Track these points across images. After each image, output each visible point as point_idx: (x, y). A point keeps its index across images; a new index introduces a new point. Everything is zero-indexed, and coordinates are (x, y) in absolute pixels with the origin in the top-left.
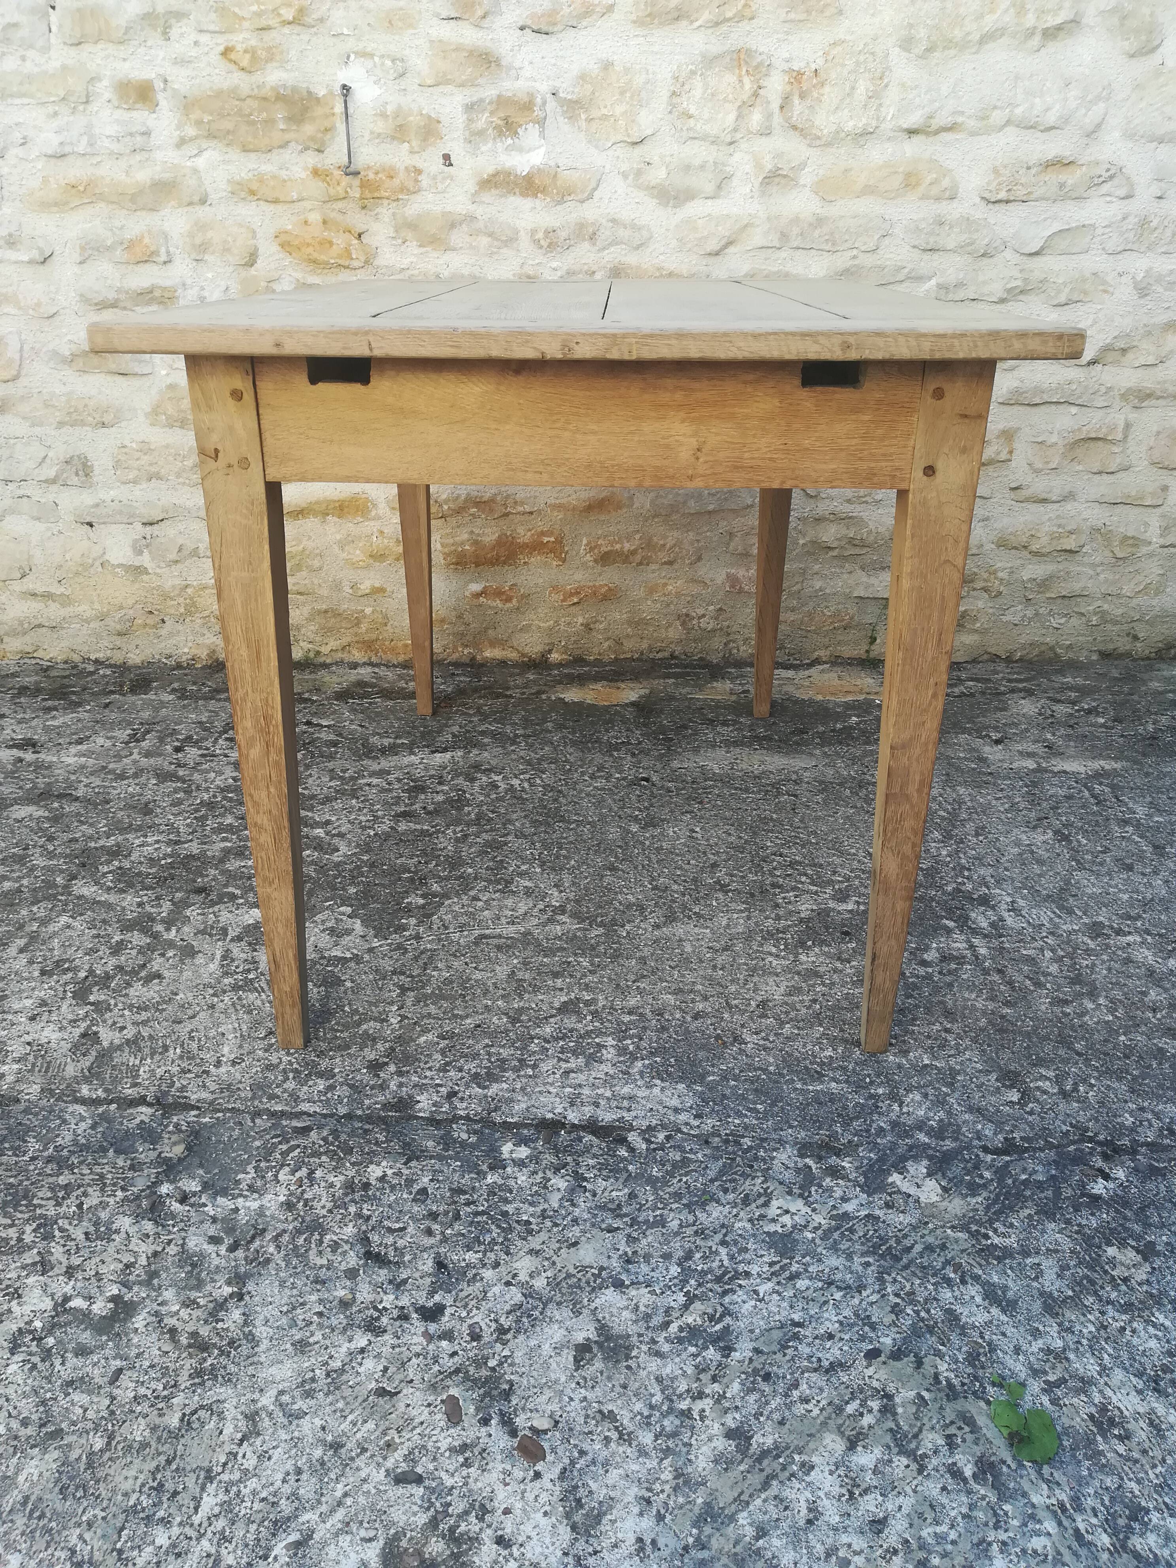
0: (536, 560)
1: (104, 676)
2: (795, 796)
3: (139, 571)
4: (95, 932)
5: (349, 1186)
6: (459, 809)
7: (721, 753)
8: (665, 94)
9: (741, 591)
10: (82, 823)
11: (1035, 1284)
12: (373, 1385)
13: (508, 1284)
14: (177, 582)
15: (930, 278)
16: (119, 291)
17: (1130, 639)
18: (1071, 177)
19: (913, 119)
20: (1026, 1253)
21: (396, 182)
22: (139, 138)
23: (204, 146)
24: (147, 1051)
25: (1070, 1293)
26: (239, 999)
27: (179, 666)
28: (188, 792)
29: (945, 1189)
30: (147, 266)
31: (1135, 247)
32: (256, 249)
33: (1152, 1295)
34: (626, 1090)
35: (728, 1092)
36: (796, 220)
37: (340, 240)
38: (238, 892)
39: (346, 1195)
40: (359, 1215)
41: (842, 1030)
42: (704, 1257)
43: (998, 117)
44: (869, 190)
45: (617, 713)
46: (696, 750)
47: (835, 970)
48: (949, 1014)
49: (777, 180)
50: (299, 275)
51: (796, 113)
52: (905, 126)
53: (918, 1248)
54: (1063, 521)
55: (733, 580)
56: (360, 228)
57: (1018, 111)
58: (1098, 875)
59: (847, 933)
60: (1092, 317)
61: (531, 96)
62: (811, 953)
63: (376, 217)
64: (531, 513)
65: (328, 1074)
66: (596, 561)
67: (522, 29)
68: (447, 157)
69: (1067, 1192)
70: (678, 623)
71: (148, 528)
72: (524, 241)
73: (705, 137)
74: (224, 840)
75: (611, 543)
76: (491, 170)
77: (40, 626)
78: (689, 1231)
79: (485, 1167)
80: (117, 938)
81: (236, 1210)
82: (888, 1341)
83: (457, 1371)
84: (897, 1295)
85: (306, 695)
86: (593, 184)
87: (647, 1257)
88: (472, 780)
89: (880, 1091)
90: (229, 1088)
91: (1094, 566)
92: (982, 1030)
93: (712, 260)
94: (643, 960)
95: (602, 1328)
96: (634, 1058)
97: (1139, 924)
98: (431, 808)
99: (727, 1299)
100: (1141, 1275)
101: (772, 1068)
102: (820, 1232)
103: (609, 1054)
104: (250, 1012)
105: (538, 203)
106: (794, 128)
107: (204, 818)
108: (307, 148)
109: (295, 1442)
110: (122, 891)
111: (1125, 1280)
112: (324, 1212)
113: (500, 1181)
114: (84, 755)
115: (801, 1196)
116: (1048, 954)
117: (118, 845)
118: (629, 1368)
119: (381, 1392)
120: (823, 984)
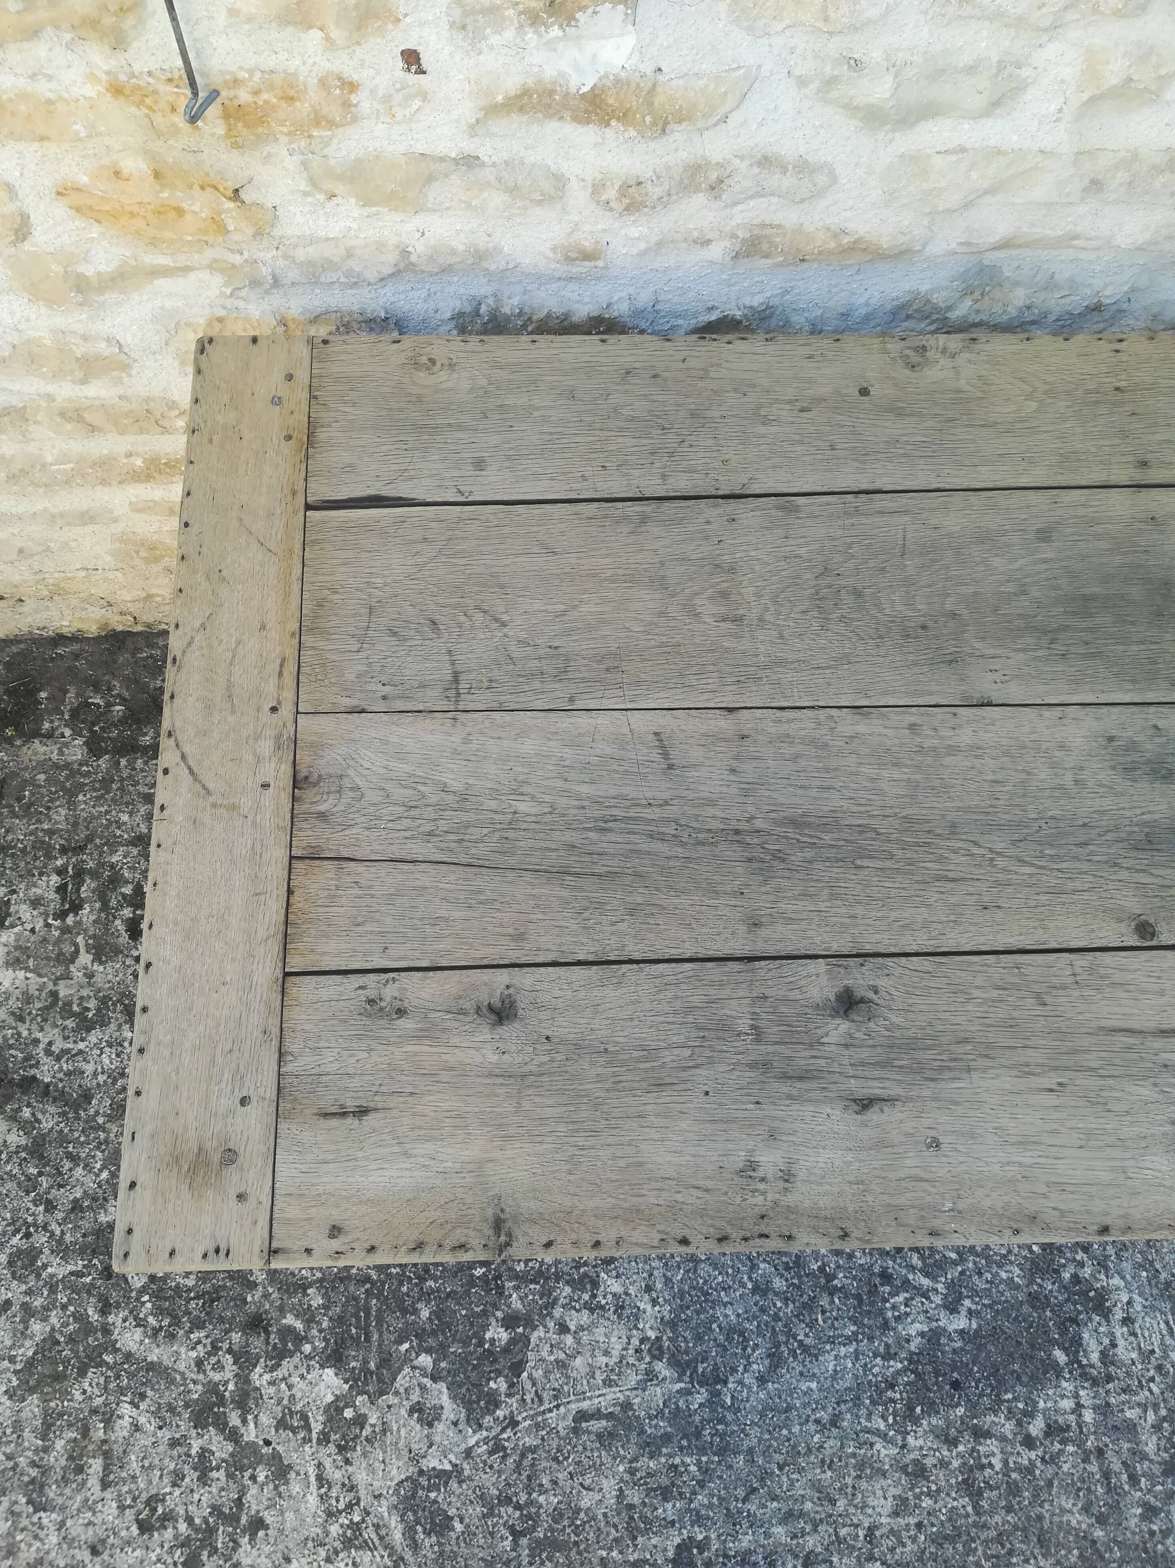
21: (303, 108)
32: (25, 216)
36: (1131, 160)
37: (198, 205)
47: (943, 1464)
49: (1122, 97)
50: (123, 252)
56: (235, 179)
59: (956, 1385)
63: (268, 163)
68: (411, 58)
72: (579, 199)
76: (512, 84)
80: (195, 1447)
86: (731, 100)
105: (611, 135)
108: (84, 39)
110: (172, 1337)
120: (929, 1494)
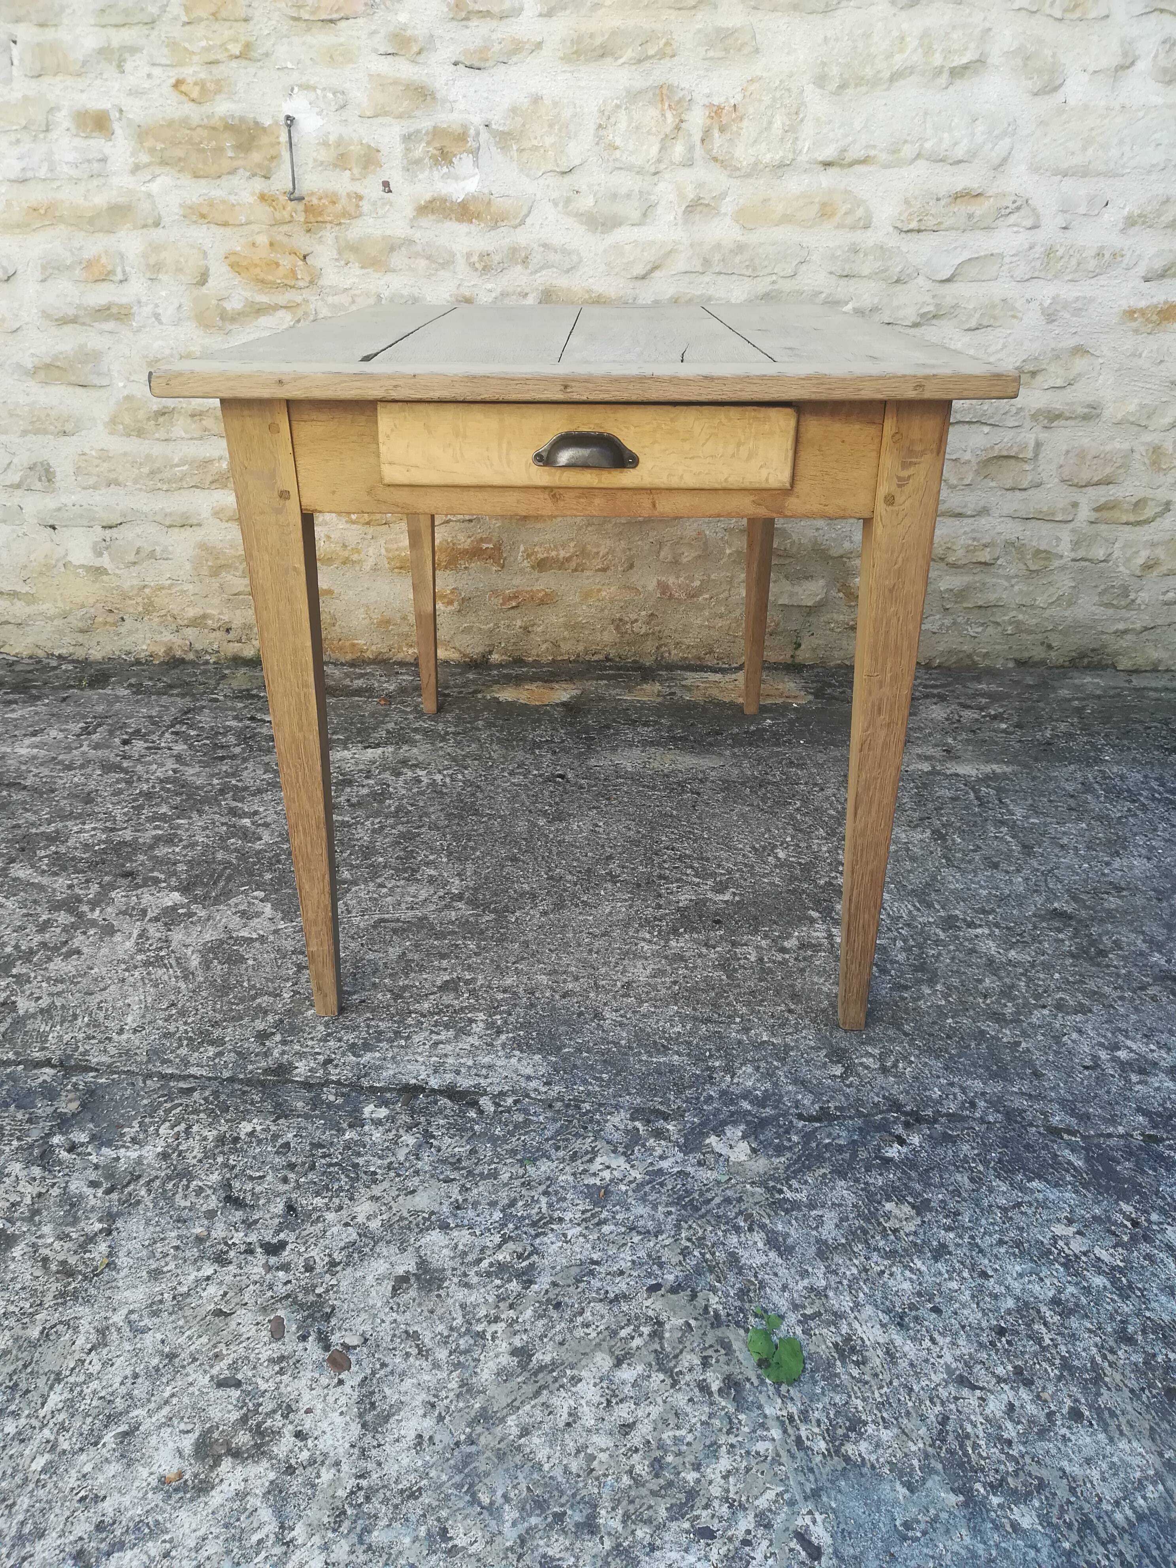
0: (475, 565)
1: (66, 671)
2: (698, 794)
3: (100, 571)
4: (25, 911)
5: (221, 1140)
6: (381, 802)
7: (636, 752)
8: (592, 127)
9: (671, 597)
10: (27, 810)
11: (814, 1233)
12: (212, 1307)
13: (347, 1225)
14: (136, 582)
15: (847, 303)
16: (78, 307)
17: (1044, 648)
18: (979, 209)
19: (828, 152)
20: (812, 1206)
21: (339, 207)
22: (96, 165)
23: (157, 172)
24: (58, 1019)
25: (843, 1241)
26: (149, 974)
27: (138, 662)
28: (129, 782)
29: (754, 1151)
30: (105, 284)
31: (1042, 275)
32: (207, 269)
33: (916, 1244)
34: (487, 1060)
35: (579, 1062)
36: (718, 246)
37: (286, 262)
38: (162, 876)
39: (216, 1147)
40: (225, 1165)
41: (694, 1009)
42: (526, 1205)
43: (908, 151)
44: (786, 219)
45: (547, 712)
46: (614, 749)
47: (700, 955)
48: (795, 997)
49: (699, 208)
50: (248, 294)
51: (716, 146)
52: (820, 159)
53: (717, 1200)
54: (978, 535)
55: (664, 588)
56: (305, 250)
57: (928, 145)
58: (963, 872)
59: (718, 922)
60: (1002, 341)
61: (465, 127)
62: (681, 939)
63: (321, 240)
64: (470, 521)
65: (220, 1042)
66: (533, 567)
67: (455, 64)
68: (386, 184)
69: (863, 1154)
70: (612, 627)
71: (108, 531)
72: (461, 264)
73: (629, 168)
74: (157, 828)
75: (547, 550)
76: (428, 196)
77: (7, 623)
78: (517, 1183)
79: (345, 1125)
80: (44, 917)
81: (118, 1159)
82: (671, 1278)
83: (288, 1296)
84: (689, 1240)
85: (254, 692)
86: (525, 211)
87: (475, 1205)
88: (398, 774)
89: (717, 1064)
90: (127, 1053)
91: (1008, 578)
92: (823, 1011)
93: (638, 284)
94: (526, 944)
95: (422, 1263)
96: (499, 1032)
97: (991, 917)
98: (354, 800)
99: (538, 1241)
100: (910, 1227)
101: (623, 1042)
102: (633, 1185)
103: (478, 1028)
104: (156, 986)
105: (474, 228)
106: (715, 159)
107: (141, 807)
108: (254, 175)
109: (137, 1353)
110: (56, 874)
111: (895, 1231)
112: (195, 1161)
113: (357, 1138)
114: (37, 747)
115: (624, 1154)
116: (900, 944)
117: (57, 831)
118: (439, 1296)
119: (219, 1313)
120: (686, 968)
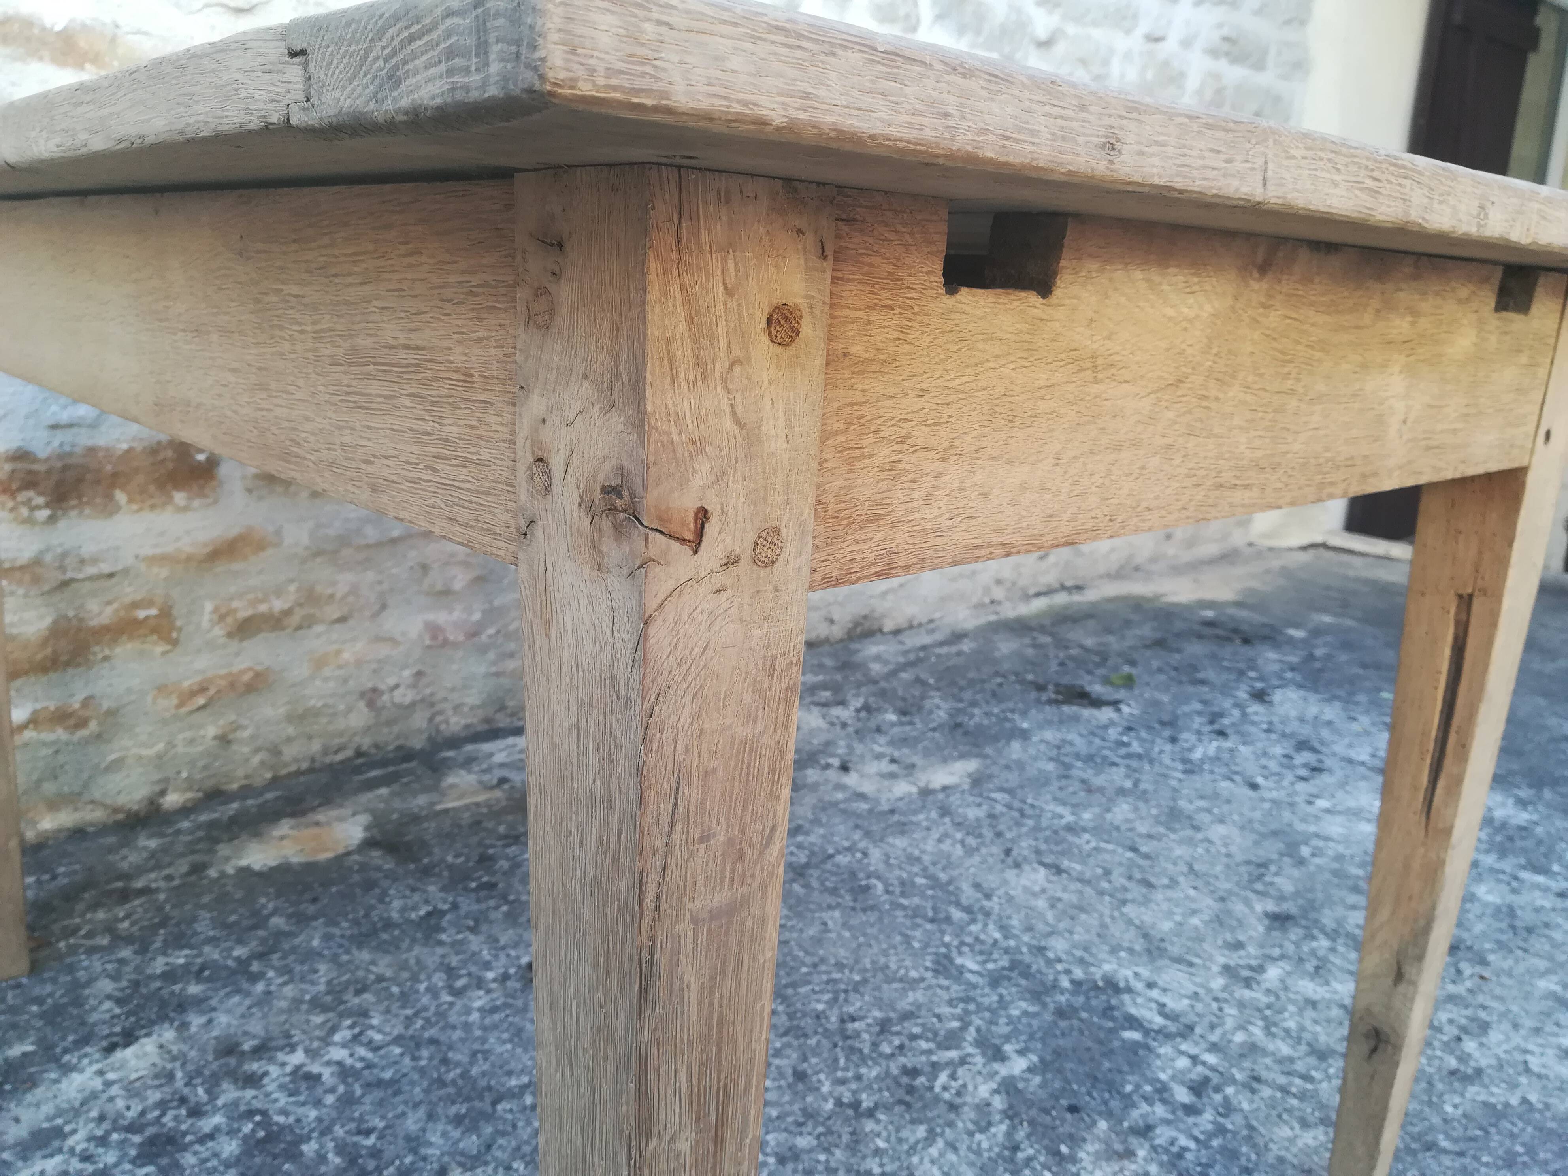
0: (125, 649)
9: (445, 643)
45: (363, 866)
55: (434, 630)
59: (1074, 1109)
64: (111, 575)
66: (228, 635)
70: (361, 704)
75: (254, 603)
